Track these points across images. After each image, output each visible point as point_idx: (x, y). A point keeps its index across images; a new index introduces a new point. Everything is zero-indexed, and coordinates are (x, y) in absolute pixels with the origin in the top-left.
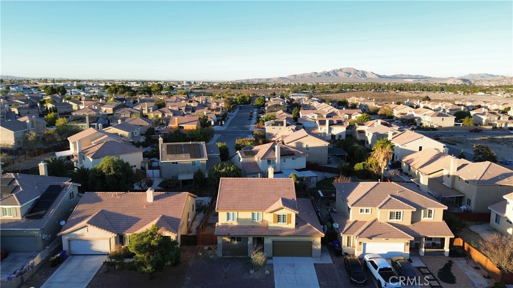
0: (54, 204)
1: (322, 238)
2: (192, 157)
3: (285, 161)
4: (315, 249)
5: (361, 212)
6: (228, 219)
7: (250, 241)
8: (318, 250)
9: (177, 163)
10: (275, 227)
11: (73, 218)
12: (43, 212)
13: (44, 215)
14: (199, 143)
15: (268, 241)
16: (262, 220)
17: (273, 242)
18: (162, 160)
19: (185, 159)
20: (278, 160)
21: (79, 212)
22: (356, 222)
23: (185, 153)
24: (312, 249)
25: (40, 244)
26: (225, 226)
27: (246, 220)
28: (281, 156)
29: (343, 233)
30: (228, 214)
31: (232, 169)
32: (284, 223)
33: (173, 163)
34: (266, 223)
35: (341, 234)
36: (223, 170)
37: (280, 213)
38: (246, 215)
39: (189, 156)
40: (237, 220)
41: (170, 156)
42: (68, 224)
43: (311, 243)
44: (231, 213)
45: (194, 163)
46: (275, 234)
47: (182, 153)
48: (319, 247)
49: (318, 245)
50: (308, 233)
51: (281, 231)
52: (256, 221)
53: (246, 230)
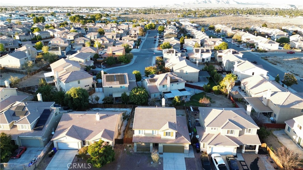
0: (47, 122)
1: (189, 145)
2: (120, 84)
3: (172, 85)
4: (185, 150)
5: (212, 129)
6: (140, 133)
7: (151, 145)
8: (187, 150)
9: (112, 87)
10: (164, 138)
11: (58, 129)
12: (42, 127)
13: (43, 128)
14: (124, 74)
15: (160, 146)
16: (158, 134)
17: (163, 146)
18: (103, 86)
19: (116, 85)
20: (169, 85)
21: (61, 126)
22: (208, 134)
23: (116, 81)
24: (184, 150)
25: (42, 144)
26: (138, 137)
27: (149, 134)
28: (170, 82)
29: (201, 142)
30: (140, 131)
31: (142, 93)
32: (170, 136)
33: (110, 87)
34: (160, 135)
36: (138, 93)
37: (168, 131)
38: (149, 132)
39: (119, 83)
40: (145, 134)
41: (108, 83)
42: (56, 134)
43: (183, 147)
45: (121, 87)
46: (164, 142)
47: (115, 81)
48: (188, 149)
49: (187, 147)
50: (182, 141)
51: (168, 140)
52: (154, 134)
53: (149, 139)
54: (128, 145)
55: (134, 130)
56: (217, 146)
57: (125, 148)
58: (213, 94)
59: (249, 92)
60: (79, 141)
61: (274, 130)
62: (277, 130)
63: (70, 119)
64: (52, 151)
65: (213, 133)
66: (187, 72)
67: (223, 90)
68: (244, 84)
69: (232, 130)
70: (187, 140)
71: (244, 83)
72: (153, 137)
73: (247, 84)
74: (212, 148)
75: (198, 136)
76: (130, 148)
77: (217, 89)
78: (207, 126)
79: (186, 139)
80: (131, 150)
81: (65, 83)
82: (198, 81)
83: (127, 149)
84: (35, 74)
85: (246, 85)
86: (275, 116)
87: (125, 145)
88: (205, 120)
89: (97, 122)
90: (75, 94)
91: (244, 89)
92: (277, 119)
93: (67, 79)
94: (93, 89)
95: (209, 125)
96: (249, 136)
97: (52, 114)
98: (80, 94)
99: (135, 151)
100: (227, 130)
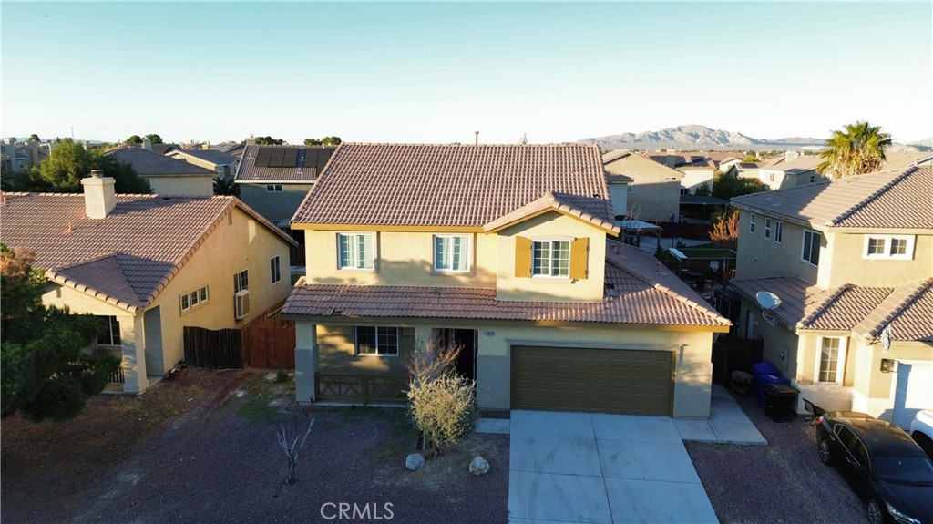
4: (684, 385)
5: (871, 251)
6: (342, 261)
7: (424, 341)
8: (698, 388)
10: (518, 293)
15: (492, 346)
16: (474, 268)
17: (515, 349)
22: (848, 289)
24: (670, 385)
26: (328, 288)
27: (409, 268)
29: (807, 324)
30: (342, 243)
32: (560, 277)
33: (270, 187)
34: (484, 279)
35: (799, 324)
37: (543, 233)
38: (410, 247)
40: (378, 270)
41: (263, 170)
43: (666, 362)
44: (353, 237)
46: (520, 316)
47: (296, 166)
48: (704, 375)
49: (699, 365)
50: (655, 313)
51: (546, 303)
52: (449, 271)
53: (409, 300)
54: (272, 377)
57: (243, 389)
65: (878, 284)
72: (438, 292)
74: (905, 371)
79: (683, 300)
87: (250, 374)
95: (847, 216)
99: (305, 394)
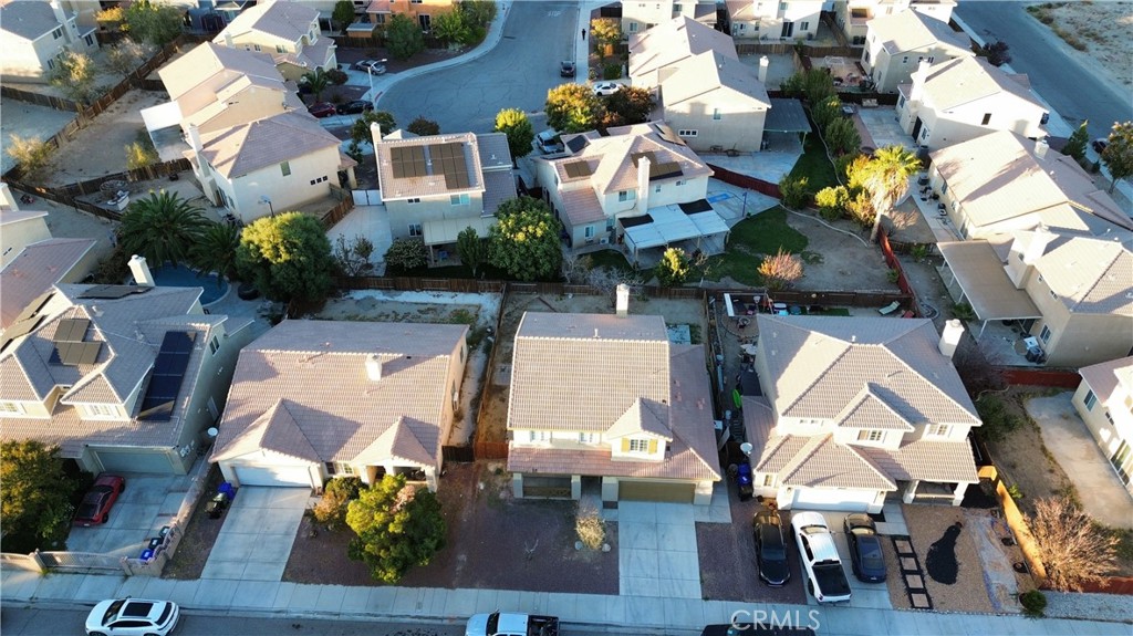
0: (185, 383)
1: (715, 483)
2: (450, 186)
3: (658, 190)
4: (700, 494)
5: (801, 424)
6: (533, 437)
7: (576, 480)
8: (706, 496)
9: (417, 200)
10: (623, 457)
11: (229, 417)
12: (168, 406)
13: (171, 413)
14: (461, 140)
15: (610, 482)
16: (600, 443)
17: (620, 482)
18: (384, 197)
19: (432, 190)
20: (644, 191)
21: (238, 404)
22: (787, 439)
23: (435, 172)
24: (693, 494)
25: (180, 467)
26: (527, 451)
27: (568, 442)
28: (651, 179)
29: (758, 470)
30: (532, 433)
31: (539, 233)
32: (644, 452)
33: (410, 201)
34: (606, 447)
35: (754, 470)
36: (521, 236)
37: (636, 437)
38: (567, 435)
39: (444, 183)
40: (551, 442)
41: (404, 182)
42: (224, 434)
43: (691, 488)
44: (538, 432)
45: (455, 200)
46: (624, 473)
47: (427, 174)
48: (709, 491)
49: (707, 488)
50: (689, 471)
51: (635, 465)
52: (588, 443)
53: (568, 461)
54: (492, 467)
55: (512, 432)
56: (816, 487)
57: (482, 480)
58: (814, 215)
59: (960, 210)
60: (315, 467)
61: (1034, 395)
62: (1044, 394)
63: (268, 372)
64: (220, 497)
65: (805, 435)
66: (718, 112)
67: (858, 207)
68: (944, 173)
69: (878, 430)
70: (706, 465)
71: (946, 166)
72: (582, 453)
73: (954, 172)
74: (797, 493)
75: (746, 447)
76: (499, 481)
77: (833, 204)
78: (784, 414)
79: (702, 460)
80: (502, 488)
81: (229, 177)
82: (761, 148)
83: (488, 485)
84: (105, 108)
85: (949, 175)
86: (1047, 337)
87: (479, 466)
88: (780, 383)
89: (372, 388)
90: (275, 248)
91: (940, 193)
92: (1050, 347)
93: (238, 157)
94: (345, 192)
95: (791, 408)
96: (937, 446)
97: (201, 353)
98: (295, 246)
99: (519, 494)
100: (857, 430)
